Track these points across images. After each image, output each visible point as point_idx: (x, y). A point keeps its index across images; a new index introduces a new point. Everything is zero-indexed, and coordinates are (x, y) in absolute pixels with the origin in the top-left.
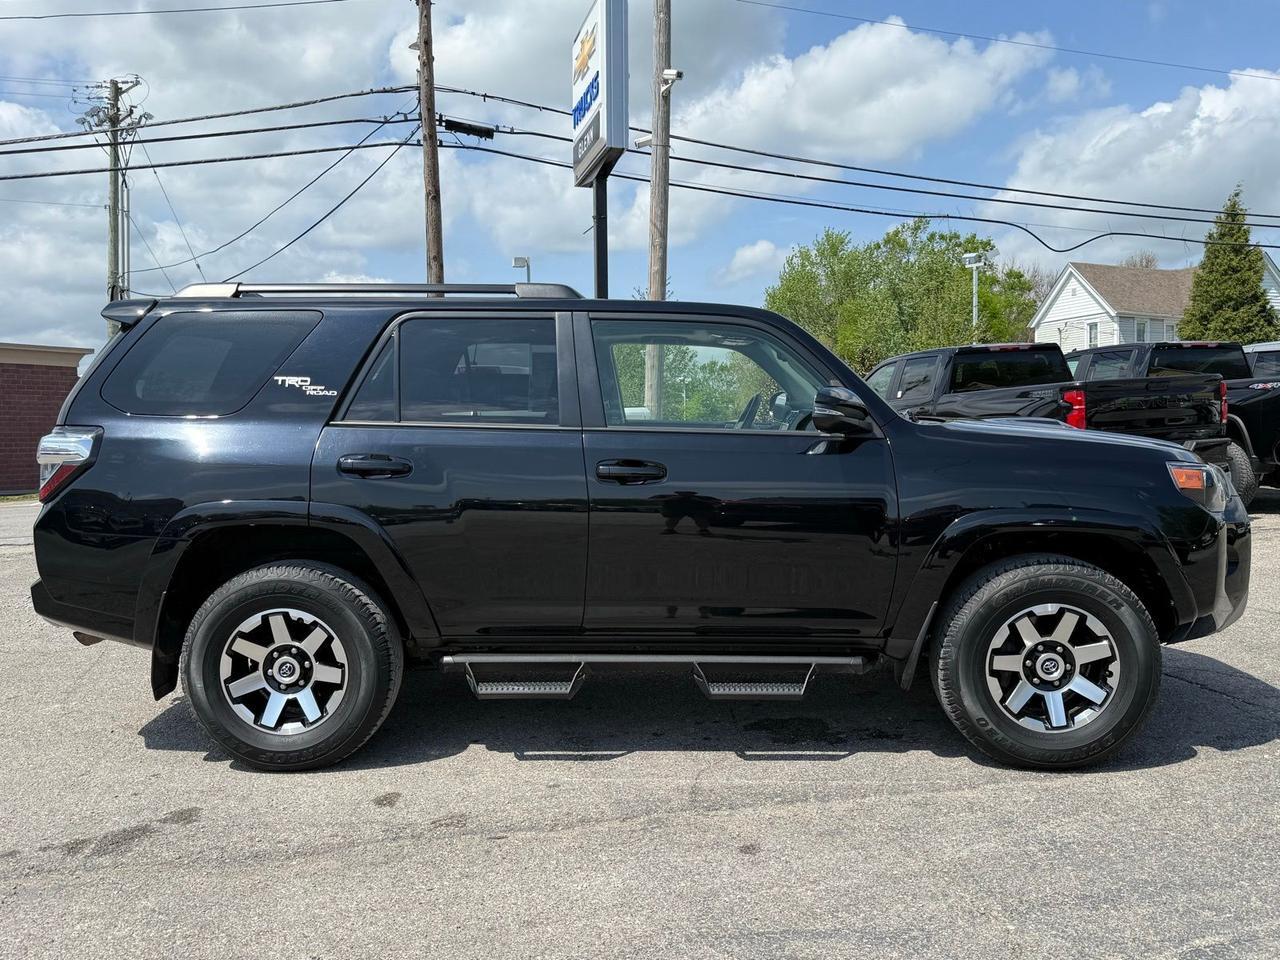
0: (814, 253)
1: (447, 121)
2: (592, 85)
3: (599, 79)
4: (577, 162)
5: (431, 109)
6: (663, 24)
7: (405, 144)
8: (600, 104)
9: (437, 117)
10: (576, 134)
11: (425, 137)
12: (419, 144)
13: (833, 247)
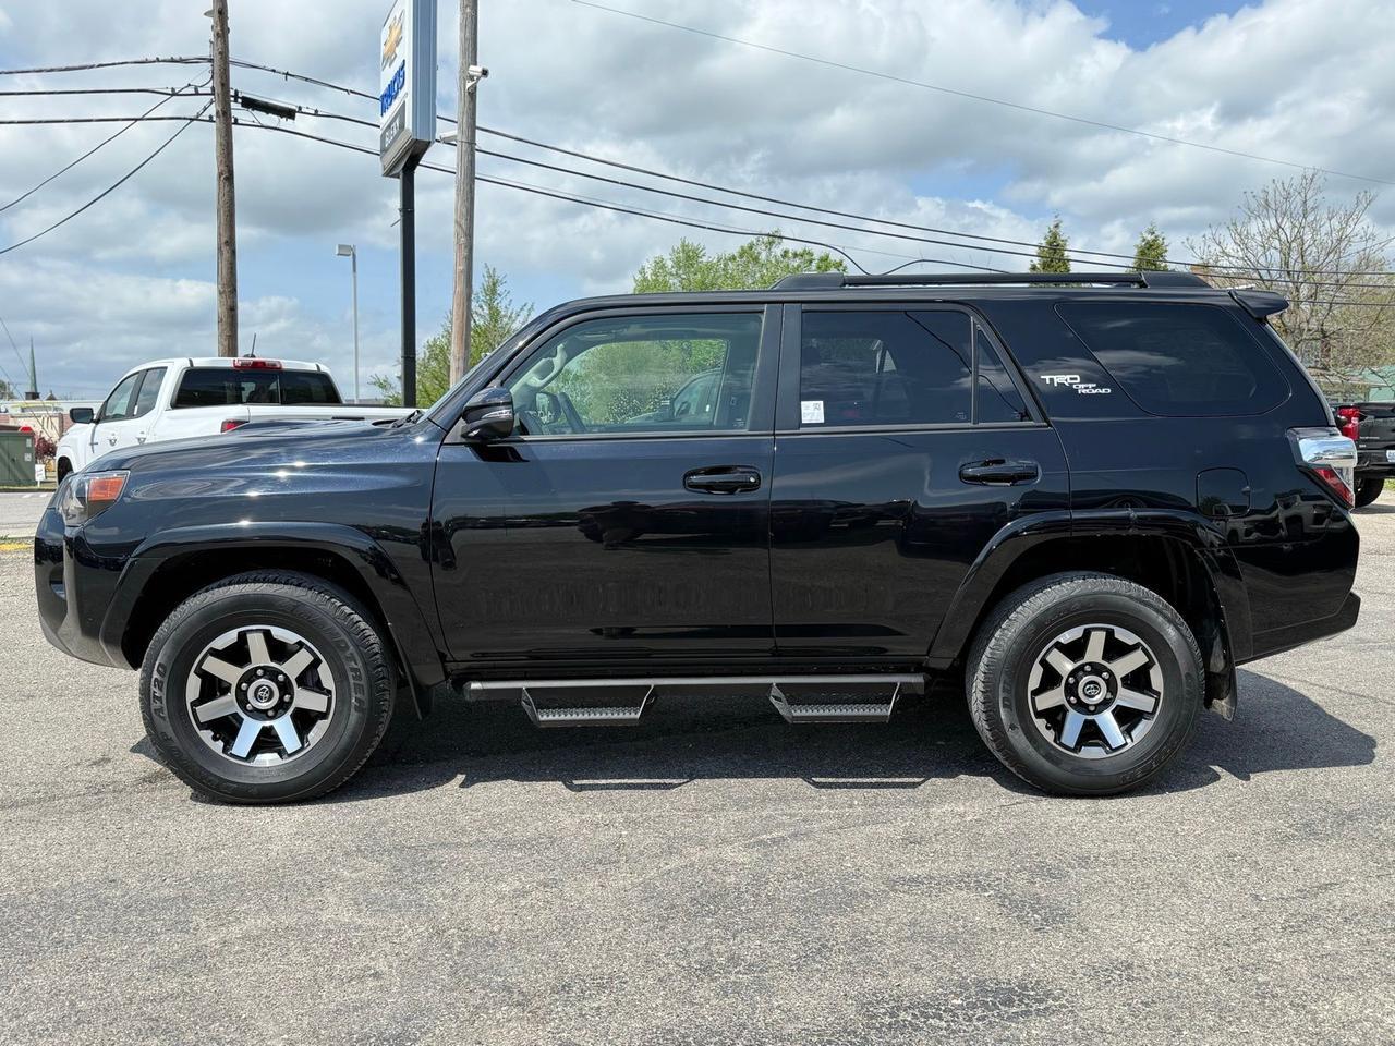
0: (669, 264)
1: (243, 98)
2: (398, 72)
3: (406, 68)
4: (384, 150)
5: (225, 84)
6: (469, 19)
7: (197, 119)
8: (406, 94)
9: (232, 93)
10: (384, 120)
11: (217, 113)
12: (211, 120)
13: (689, 257)
